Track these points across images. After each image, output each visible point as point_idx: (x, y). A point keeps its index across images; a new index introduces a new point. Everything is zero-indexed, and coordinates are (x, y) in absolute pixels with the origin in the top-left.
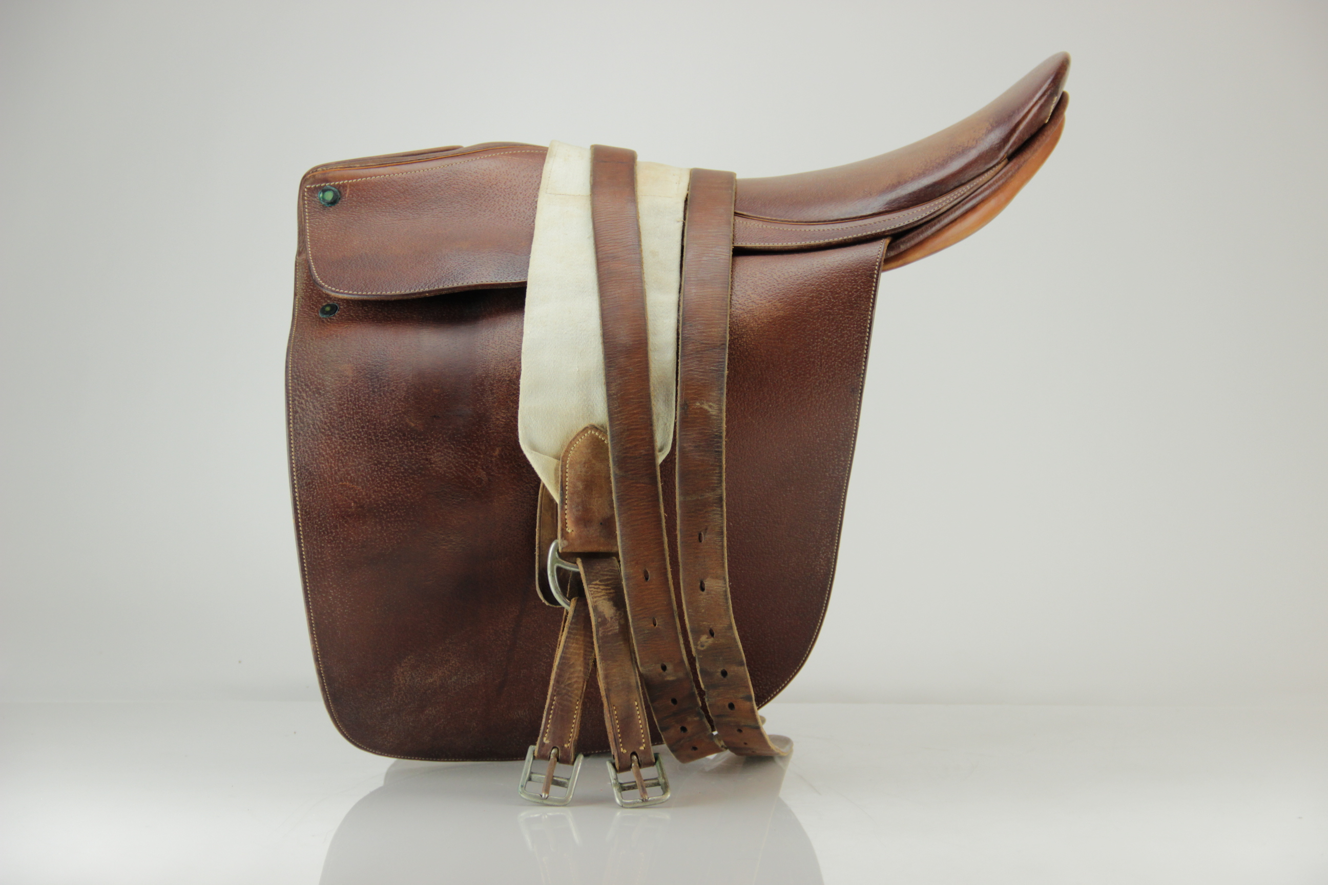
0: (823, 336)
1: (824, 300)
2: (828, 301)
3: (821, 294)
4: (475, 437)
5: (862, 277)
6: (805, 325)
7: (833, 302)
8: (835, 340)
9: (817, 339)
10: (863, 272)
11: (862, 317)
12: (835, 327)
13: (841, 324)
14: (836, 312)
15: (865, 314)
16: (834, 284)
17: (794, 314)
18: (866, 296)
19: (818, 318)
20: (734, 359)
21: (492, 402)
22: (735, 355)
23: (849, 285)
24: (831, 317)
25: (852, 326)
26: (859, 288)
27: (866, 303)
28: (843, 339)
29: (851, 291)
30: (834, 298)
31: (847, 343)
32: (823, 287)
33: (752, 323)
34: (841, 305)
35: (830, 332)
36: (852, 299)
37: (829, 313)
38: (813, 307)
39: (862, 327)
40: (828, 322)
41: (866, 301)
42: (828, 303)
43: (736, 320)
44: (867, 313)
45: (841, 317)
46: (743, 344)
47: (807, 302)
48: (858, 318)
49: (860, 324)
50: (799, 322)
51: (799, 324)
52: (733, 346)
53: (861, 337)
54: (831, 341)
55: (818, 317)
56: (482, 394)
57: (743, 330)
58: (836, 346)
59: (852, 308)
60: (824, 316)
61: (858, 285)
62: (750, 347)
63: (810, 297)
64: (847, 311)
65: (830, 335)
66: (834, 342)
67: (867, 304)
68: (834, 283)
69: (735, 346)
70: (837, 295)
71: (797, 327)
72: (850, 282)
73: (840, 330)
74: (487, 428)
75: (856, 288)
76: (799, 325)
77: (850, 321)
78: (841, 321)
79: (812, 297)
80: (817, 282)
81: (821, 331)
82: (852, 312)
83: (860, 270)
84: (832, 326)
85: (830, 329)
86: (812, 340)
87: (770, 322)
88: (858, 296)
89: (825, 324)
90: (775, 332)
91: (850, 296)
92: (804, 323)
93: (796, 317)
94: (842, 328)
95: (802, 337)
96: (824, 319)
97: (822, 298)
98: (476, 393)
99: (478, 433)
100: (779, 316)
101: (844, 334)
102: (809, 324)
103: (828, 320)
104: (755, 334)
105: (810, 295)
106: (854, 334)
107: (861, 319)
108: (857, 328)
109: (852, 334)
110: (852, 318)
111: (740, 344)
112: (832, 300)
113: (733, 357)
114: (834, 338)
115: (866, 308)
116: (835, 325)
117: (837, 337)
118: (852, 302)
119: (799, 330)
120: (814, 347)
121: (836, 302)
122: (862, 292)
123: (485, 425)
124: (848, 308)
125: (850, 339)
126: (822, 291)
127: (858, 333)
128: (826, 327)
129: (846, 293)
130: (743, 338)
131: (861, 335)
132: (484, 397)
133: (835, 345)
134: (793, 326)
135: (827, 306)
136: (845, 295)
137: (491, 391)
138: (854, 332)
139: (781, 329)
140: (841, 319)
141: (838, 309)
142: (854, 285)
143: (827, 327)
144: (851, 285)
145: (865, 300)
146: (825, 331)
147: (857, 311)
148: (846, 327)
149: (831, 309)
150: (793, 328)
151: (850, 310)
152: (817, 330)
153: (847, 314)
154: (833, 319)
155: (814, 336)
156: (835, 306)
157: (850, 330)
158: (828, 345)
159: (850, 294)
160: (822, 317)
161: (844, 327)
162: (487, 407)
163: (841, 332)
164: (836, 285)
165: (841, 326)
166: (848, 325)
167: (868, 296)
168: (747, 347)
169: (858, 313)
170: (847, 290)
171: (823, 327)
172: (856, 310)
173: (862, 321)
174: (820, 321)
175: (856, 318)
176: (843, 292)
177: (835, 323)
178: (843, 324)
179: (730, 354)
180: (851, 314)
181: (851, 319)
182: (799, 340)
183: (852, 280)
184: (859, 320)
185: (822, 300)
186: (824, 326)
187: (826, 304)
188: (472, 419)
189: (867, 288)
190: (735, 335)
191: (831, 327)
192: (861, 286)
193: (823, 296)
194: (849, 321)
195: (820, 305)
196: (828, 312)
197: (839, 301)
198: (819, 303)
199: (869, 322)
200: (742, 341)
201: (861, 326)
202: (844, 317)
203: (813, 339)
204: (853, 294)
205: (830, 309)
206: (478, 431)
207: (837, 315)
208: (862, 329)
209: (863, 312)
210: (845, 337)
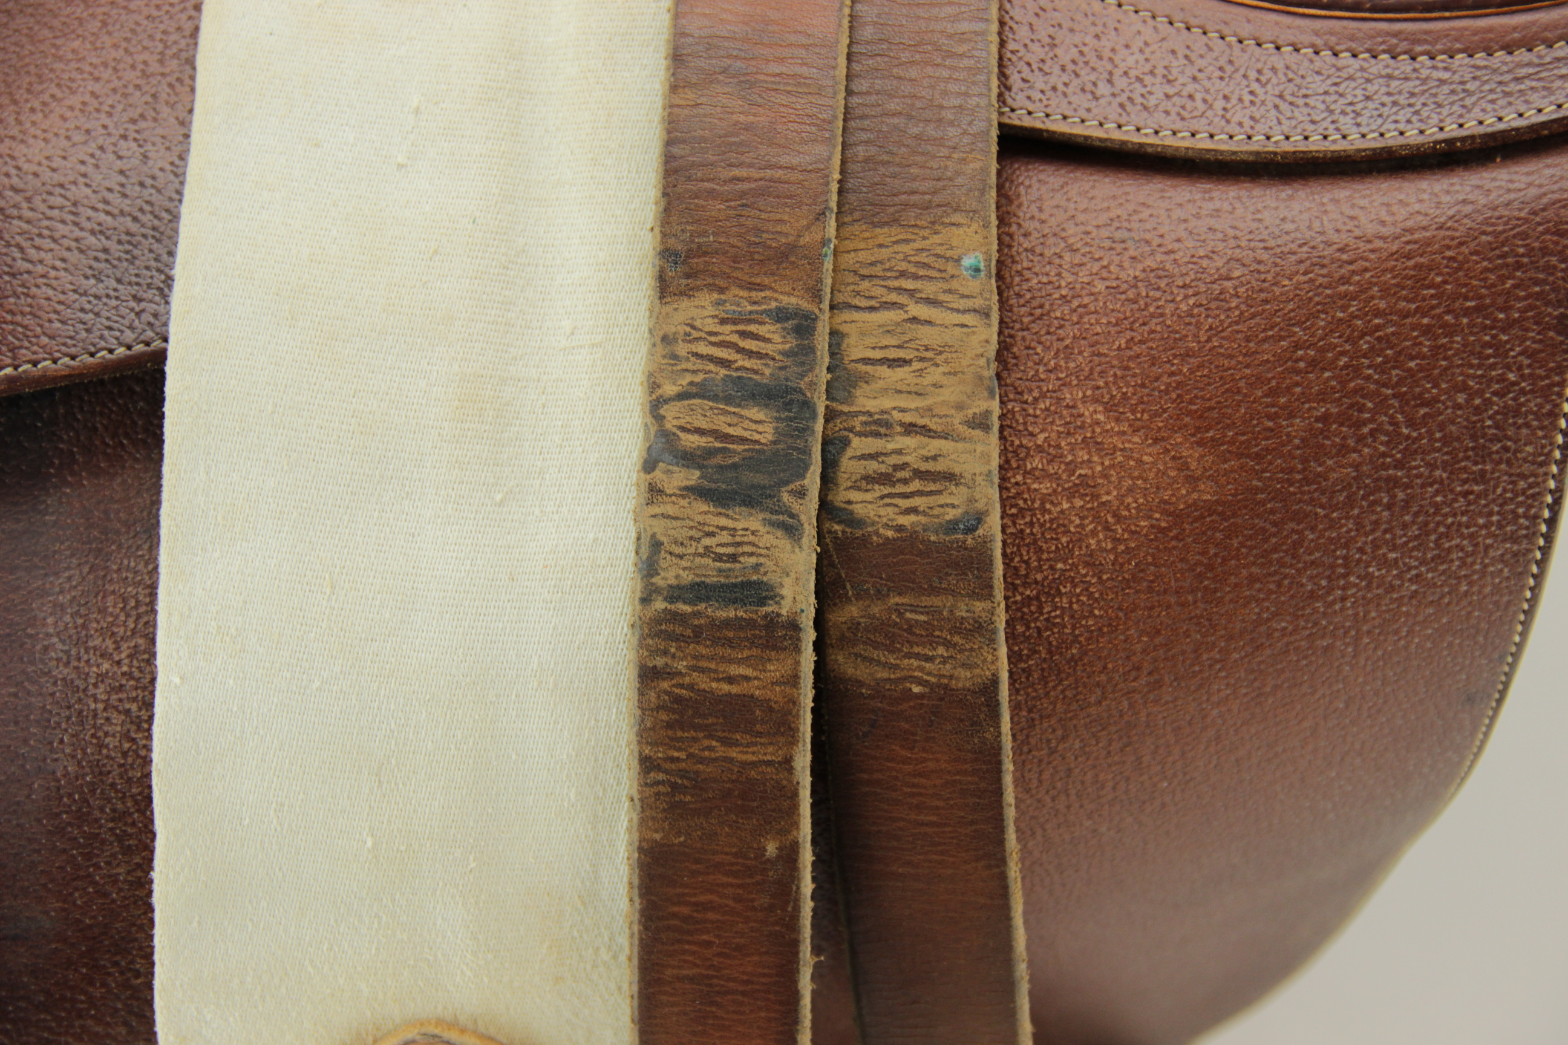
0: (1367, 567)
1: (1372, 433)
2: (1387, 433)
3: (1361, 409)
4: (82, 1002)
5: (1527, 330)
6: (1297, 532)
7: (1408, 437)
8: (1414, 572)
9: (1345, 576)
10: (1531, 307)
11: (1522, 484)
12: (1414, 531)
13: (1438, 518)
14: (1419, 476)
15: (1536, 476)
16: (1412, 364)
17: (1257, 490)
18: (1540, 406)
19: (1350, 502)
20: (1028, 672)
21: (131, 883)
22: (1029, 657)
23: (1471, 366)
24: (1401, 495)
25: (1481, 521)
26: (1512, 377)
27: (1540, 433)
28: (1442, 568)
29: (1480, 393)
30: (1411, 423)
31: (1458, 578)
32: (1368, 378)
33: (1094, 533)
34: (1439, 450)
35: (1394, 548)
36: (1483, 421)
37: (1395, 482)
38: (1330, 462)
39: (1522, 521)
40: (1386, 513)
41: (1542, 428)
42: (1386, 444)
43: (1031, 524)
44: (1541, 471)
45: (1437, 492)
46: (1061, 616)
47: (1303, 440)
48: (1505, 490)
49: (1513, 512)
50: (1275, 524)
51: (1274, 530)
52: (1020, 629)
53: (1515, 555)
54: (1399, 576)
55: (1348, 497)
56: (88, 856)
57: (1060, 566)
58: (1416, 591)
59: (1483, 452)
60: (1372, 493)
61: (1508, 367)
62: (1087, 626)
63: (1317, 420)
64: (1465, 469)
65: (1396, 559)
66: (1410, 580)
67: (1545, 437)
68: (1412, 358)
69: (1028, 628)
70: (1422, 411)
71: (1266, 540)
72: (1480, 356)
73: (1433, 537)
74: (122, 973)
75: (1502, 379)
76: (1274, 535)
77: (1475, 502)
78: (1437, 507)
79: (1325, 418)
80: (1343, 353)
81: (1361, 550)
82: (1483, 472)
83: (1519, 299)
84: (1405, 526)
85: (1393, 539)
86: (1324, 583)
87: (1162, 530)
88: (1505, 411)
89: (1376, 523)
90: (1179, 565)
91: (1478, 410)
92: (1292, 525)
93: (1263, 503)
94: (1442, 529)
95: (1285, 577)
96: (1373, 504)
97: (1365, 423)
98: (64, 851)
99: (91, 990)
100: (1195, 503)
101: (1449, 550)
102: (1313, 529)
103: (1389, 507)
104: (1105, 577)
105: (1316, 413)
106: (1487, 548)
107: (1516, 495)
108: (1500, 526)
109: (1481, 548)
110: (1484, 494)
111: (1047, 620)
112: (1405, 431)
113: (1023, 665)
114: (1410, 569)
115: (1540, 455)
116: (1413, 522)
117: (1423, 562)
118: (1484, 436)
119: (1275, 550)
120: (1334, 602)
121: (1420, 437)
122: (1523, 392)
123: (116, 964)
124: (1467, 458)
125: (1474, 563)
126: (1363, 397)
127: (1504, 541)
128: (1378, 534)
129: (1461, 398)
130: (1059, 593)
131: (1515, 548)
132: (97, 866)
133: (1414, 588)
134: (1250, 538)
135: (1384, 455)
136: (1459, 407)
137: (120, 839)
138: (1489, 541)
139: (1203, 553)
140: (1439, 499)
141: (1428, 465)
142: (1493, 367)
143: (1385, 531)
144: (1479, 366)
145: (1535, 423)
146: (1376, 546)
147: (1503, 466)
148: (1460, 524)
149: (1399, 465)
150: (1251, 548)
151: (1476, 463)
152: (1346, 546)
153: (1465, 481)
154: (1407, 503)
155: (1333, 567)
156: (1416, 451)
157: (1472, 536)
158: (1387, 592)
159: (1477, 401)
160: (1363, 498)
161: (1449, 527)
162: (113, 901)
163: (1438, 545)
164: (1421, 368)
165: (1438, 524)
166: (1465, 519)
167: (1548, 407)
168: (1074, 628)
169: (1506, 473)
170: (1464, 388)
171: (1366, 535)
172: (1500, 462)
173: (1521, 499)
174: (1356, 511)
175: (1499, 491)
176: (1449, 398)
177: (1416, 515)
178: (1446, 515)
179: (1014, 658)
180: (1482, 477)
181: (1479, 496)
182: (1272, 586)
183: (1488, 345)
184: (1512, 499)
185: (1366, 430)
186: (1373, 531)
187: (1382, 449)
188: (59, 946)
189: (1547, 377)
190: (1025, 585)
191: (1399, 532)
192: (1520, 368)
193: (1367, 415)
194: (1469, 504)
195: (1355, 451)
196: (1388, 479)
197: (1430, 433)
198: (1351, 442)
199: (1549, 499)
200: (1056, 608)
201: (1517, 516)
202: (1452, 491)
203: (1329, 577)
204: (1488, 403)
205: (1395, 467)
206: (92, 983)
207: (1423, 486)
208: (1520, 527)
209: (1526, 468)
210: (1452, 561)
